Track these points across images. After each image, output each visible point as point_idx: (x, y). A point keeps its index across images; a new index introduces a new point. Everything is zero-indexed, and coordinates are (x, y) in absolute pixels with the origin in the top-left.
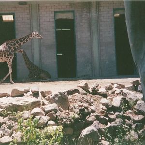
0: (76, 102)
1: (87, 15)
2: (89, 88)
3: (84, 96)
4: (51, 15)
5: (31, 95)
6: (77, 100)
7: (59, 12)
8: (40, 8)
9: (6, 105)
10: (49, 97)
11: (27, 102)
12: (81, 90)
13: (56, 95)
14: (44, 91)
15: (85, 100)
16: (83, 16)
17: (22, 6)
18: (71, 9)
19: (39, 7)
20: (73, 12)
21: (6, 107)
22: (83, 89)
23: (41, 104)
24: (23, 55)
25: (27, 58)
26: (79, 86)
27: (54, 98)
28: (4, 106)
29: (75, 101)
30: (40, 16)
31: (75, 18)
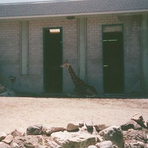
0: (131, 139)
1: (137, 28)
2: (144, 122)
3: (140, 132)
4: (99, 29)
5: (86, 130)
6: (132, 137)
7: (107, 25)
8: (88, 22)
9: (63, 142)
10: (103, 133)
11: (82, 138)
12: (135, 124)
13: (111, 132)
14: (98, 125)
15: (140, 138)
16: (133, 30)
17: (70, 20)
18: (119, 23)
19: (86, 20)
20: (122, 25)
21: (63, 144)
22: (138, 123)
23: (96, 140)
24: (69, 69)
25: (73, 72)
26: (133, 119)
27: (109, 134)
28: (61, 142)
29: (130, 137)
30: (88, 29)
31: (124, 31)
